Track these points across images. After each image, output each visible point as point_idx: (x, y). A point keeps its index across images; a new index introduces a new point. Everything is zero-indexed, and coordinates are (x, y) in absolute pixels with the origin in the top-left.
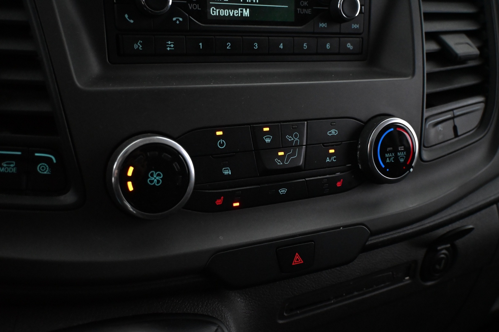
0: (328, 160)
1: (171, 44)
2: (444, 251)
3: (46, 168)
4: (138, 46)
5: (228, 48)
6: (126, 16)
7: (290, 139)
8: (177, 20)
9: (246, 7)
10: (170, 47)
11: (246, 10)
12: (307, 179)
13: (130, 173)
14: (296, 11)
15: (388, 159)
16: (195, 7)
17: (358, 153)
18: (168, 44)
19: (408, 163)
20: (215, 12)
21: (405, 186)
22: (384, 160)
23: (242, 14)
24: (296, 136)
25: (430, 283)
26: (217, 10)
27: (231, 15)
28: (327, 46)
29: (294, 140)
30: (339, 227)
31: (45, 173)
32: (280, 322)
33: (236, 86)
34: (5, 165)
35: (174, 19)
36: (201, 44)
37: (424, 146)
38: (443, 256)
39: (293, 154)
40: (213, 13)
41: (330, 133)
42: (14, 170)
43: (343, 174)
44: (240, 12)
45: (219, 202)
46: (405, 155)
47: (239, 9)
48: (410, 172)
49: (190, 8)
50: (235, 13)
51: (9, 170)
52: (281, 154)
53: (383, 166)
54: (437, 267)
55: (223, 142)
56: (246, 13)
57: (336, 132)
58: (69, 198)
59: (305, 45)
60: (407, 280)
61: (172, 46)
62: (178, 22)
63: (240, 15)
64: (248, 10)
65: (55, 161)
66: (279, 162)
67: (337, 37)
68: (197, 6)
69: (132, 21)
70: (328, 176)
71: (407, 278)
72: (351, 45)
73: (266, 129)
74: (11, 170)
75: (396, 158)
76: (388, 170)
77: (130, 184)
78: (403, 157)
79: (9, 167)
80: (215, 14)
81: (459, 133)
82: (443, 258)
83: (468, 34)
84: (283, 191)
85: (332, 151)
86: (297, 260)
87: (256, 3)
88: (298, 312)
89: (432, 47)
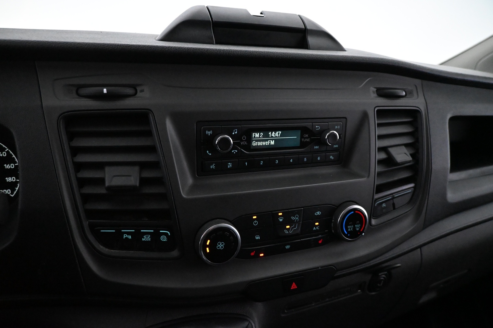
0: (314, 229)
1: (230, 164)
2: (384, 276)
3: (165, 238)
4: (213, 167)
5: (261, 164)
6: (208, 152)
7: (294, 218)
8: (234, 151)
9: (272, 140)
10: (230, 166)
11: (272, 141)
12: (302, 240)
13: (208, 244)
14: (301, 140)
15: (349, 229)
16: (244, 143)
17: (332, 224)
18: (229, 164)
19: (361, 231)
20: (255, 144)
21: (360, 242)
22: (347, 229)
23: (270, 143)
24: (297, 217)
25: (373, 293)
26: (256, 143)
27: (264, 144)
28: (318, 158)
29: (295, 219)
30: (318, 268)
31: (164, 240)
32: (283, 315)
33: (265, 191)
34: (145, 237)
35: (233, 151)
36: (246, 163)
37: (373, 216)
38: (382, 278)
39: (295, 227)
40: (254, 144)
41: (316, 214)
42: (149, 239)
43: (322, 236)
44: (269, 142)
45: (252, 254)
46: (359, 226)
47: (269, 141)
48: (362, 235)
49: (242, 144)
50: (266, 143)
51: (147, 240)
52: (288, 227)
53: (346, 233)
54: (379, 285)
55: (256, 222)
56: (272, 143)
57: (320, 213)
58: (175, 253)
59: (305, 159)
60: (359, 292)
61: (231, 165)
62: (235, 153)
63: (269, 144)
64: (274, 141)
65: (169, 235)
66: (287, 232)
67: (324, 153)
68: (246, 143)
69: (210, 154)
70: (314, 238)
71: (359, 291)
72: (333, 157)
73: (280, 214)
74: (148, 239)
75: (354, 228)
76: (349, 235)
77: (208, 249)
78: (358, 228)
79: (147, 238)
80: (255, 145)
81: (396, 207)
82: (382, 280)
83: (406, 145)
84: (288, 247)
85: (317, 224)
86: (294, 286)
87: (278, 137)
88: (293, 310)
89: (383, 156)
